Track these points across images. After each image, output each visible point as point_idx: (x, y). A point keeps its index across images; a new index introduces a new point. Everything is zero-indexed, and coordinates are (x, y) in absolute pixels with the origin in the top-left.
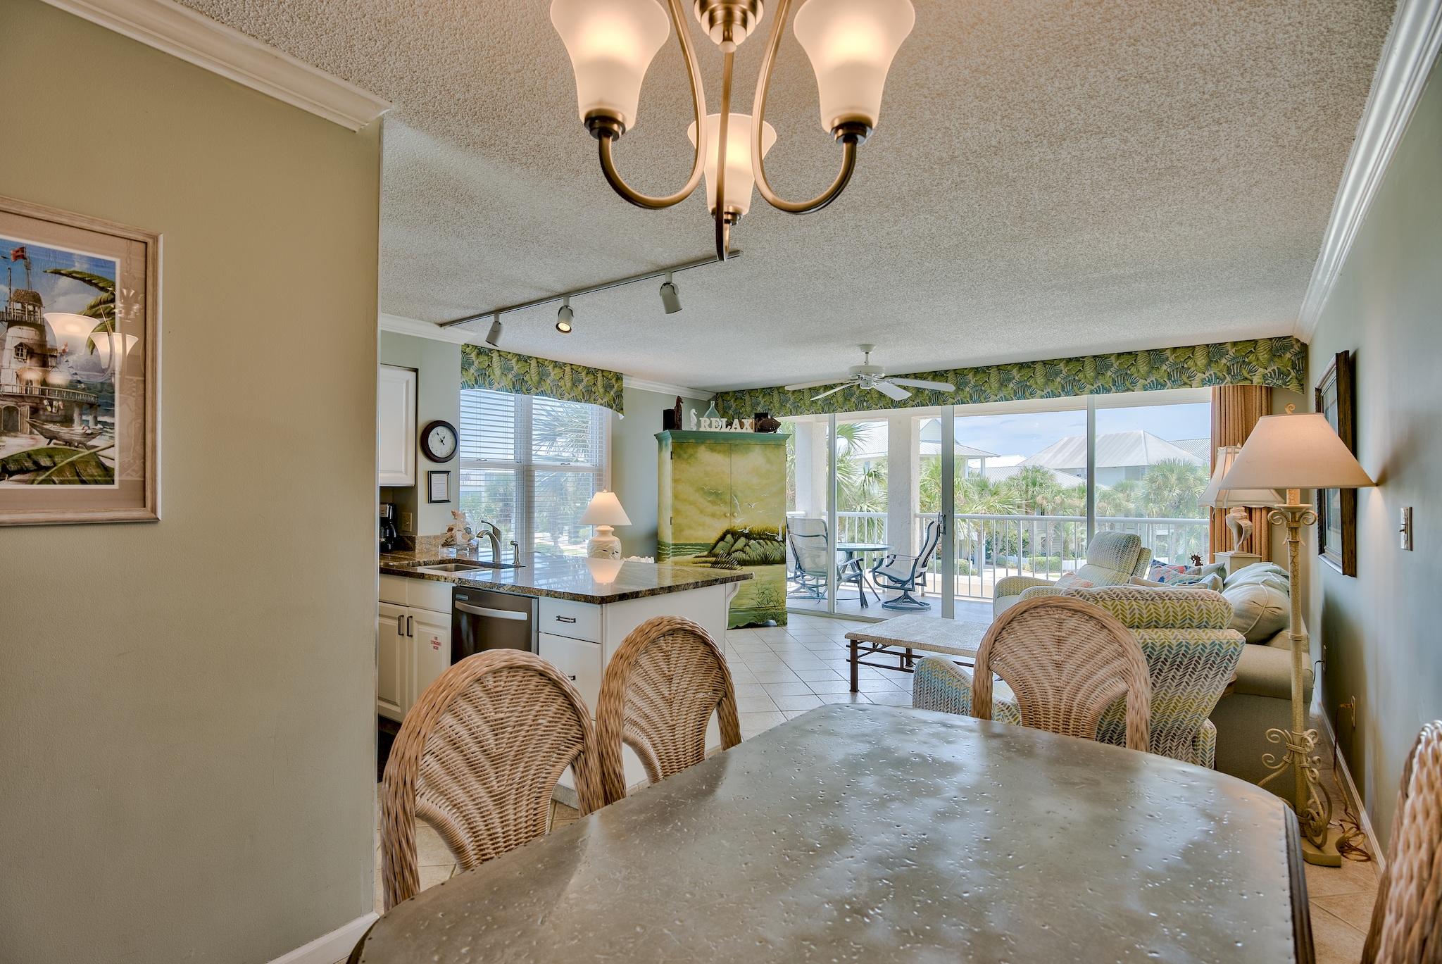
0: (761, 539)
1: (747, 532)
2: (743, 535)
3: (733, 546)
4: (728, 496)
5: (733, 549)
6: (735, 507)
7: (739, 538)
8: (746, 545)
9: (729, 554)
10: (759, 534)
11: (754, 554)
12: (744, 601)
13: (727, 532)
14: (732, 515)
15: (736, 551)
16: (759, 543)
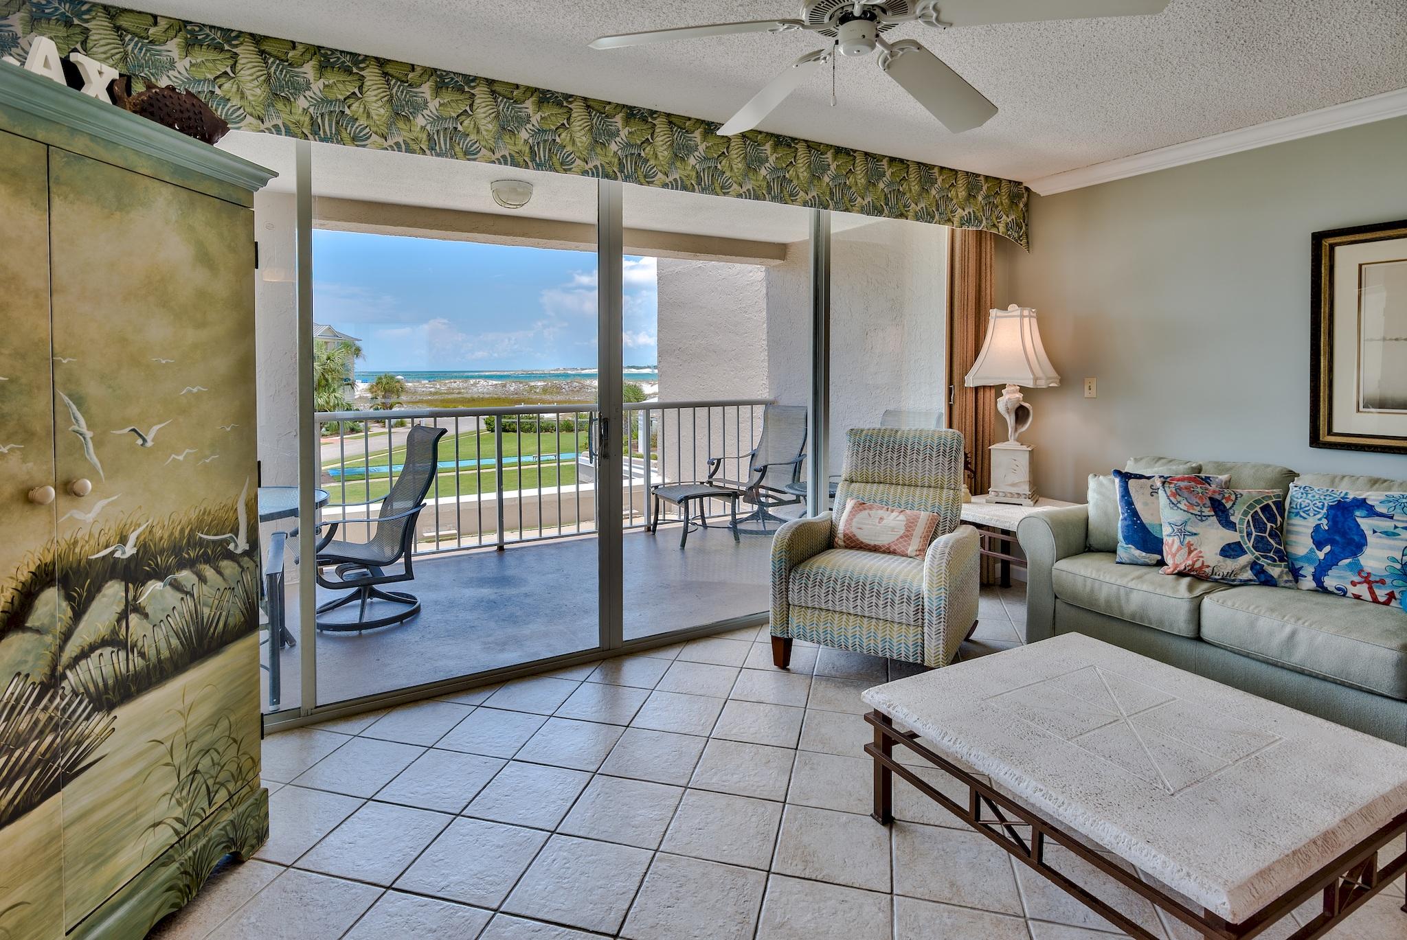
0: (181, 565)
1: (130, 550)
2: (114, 569)
3: (67, 636)
4: (42, 402)
5: (72, 649)
6: (77, 447)
7: (96, 589)
8: (132, 607)
9: (52, 682)
10: (176, 549)
11: (160, 634)
12: (122, 859)
13: (43, 578)
14: (68, 489)
15: (84, 654)
16: (177, 586)
